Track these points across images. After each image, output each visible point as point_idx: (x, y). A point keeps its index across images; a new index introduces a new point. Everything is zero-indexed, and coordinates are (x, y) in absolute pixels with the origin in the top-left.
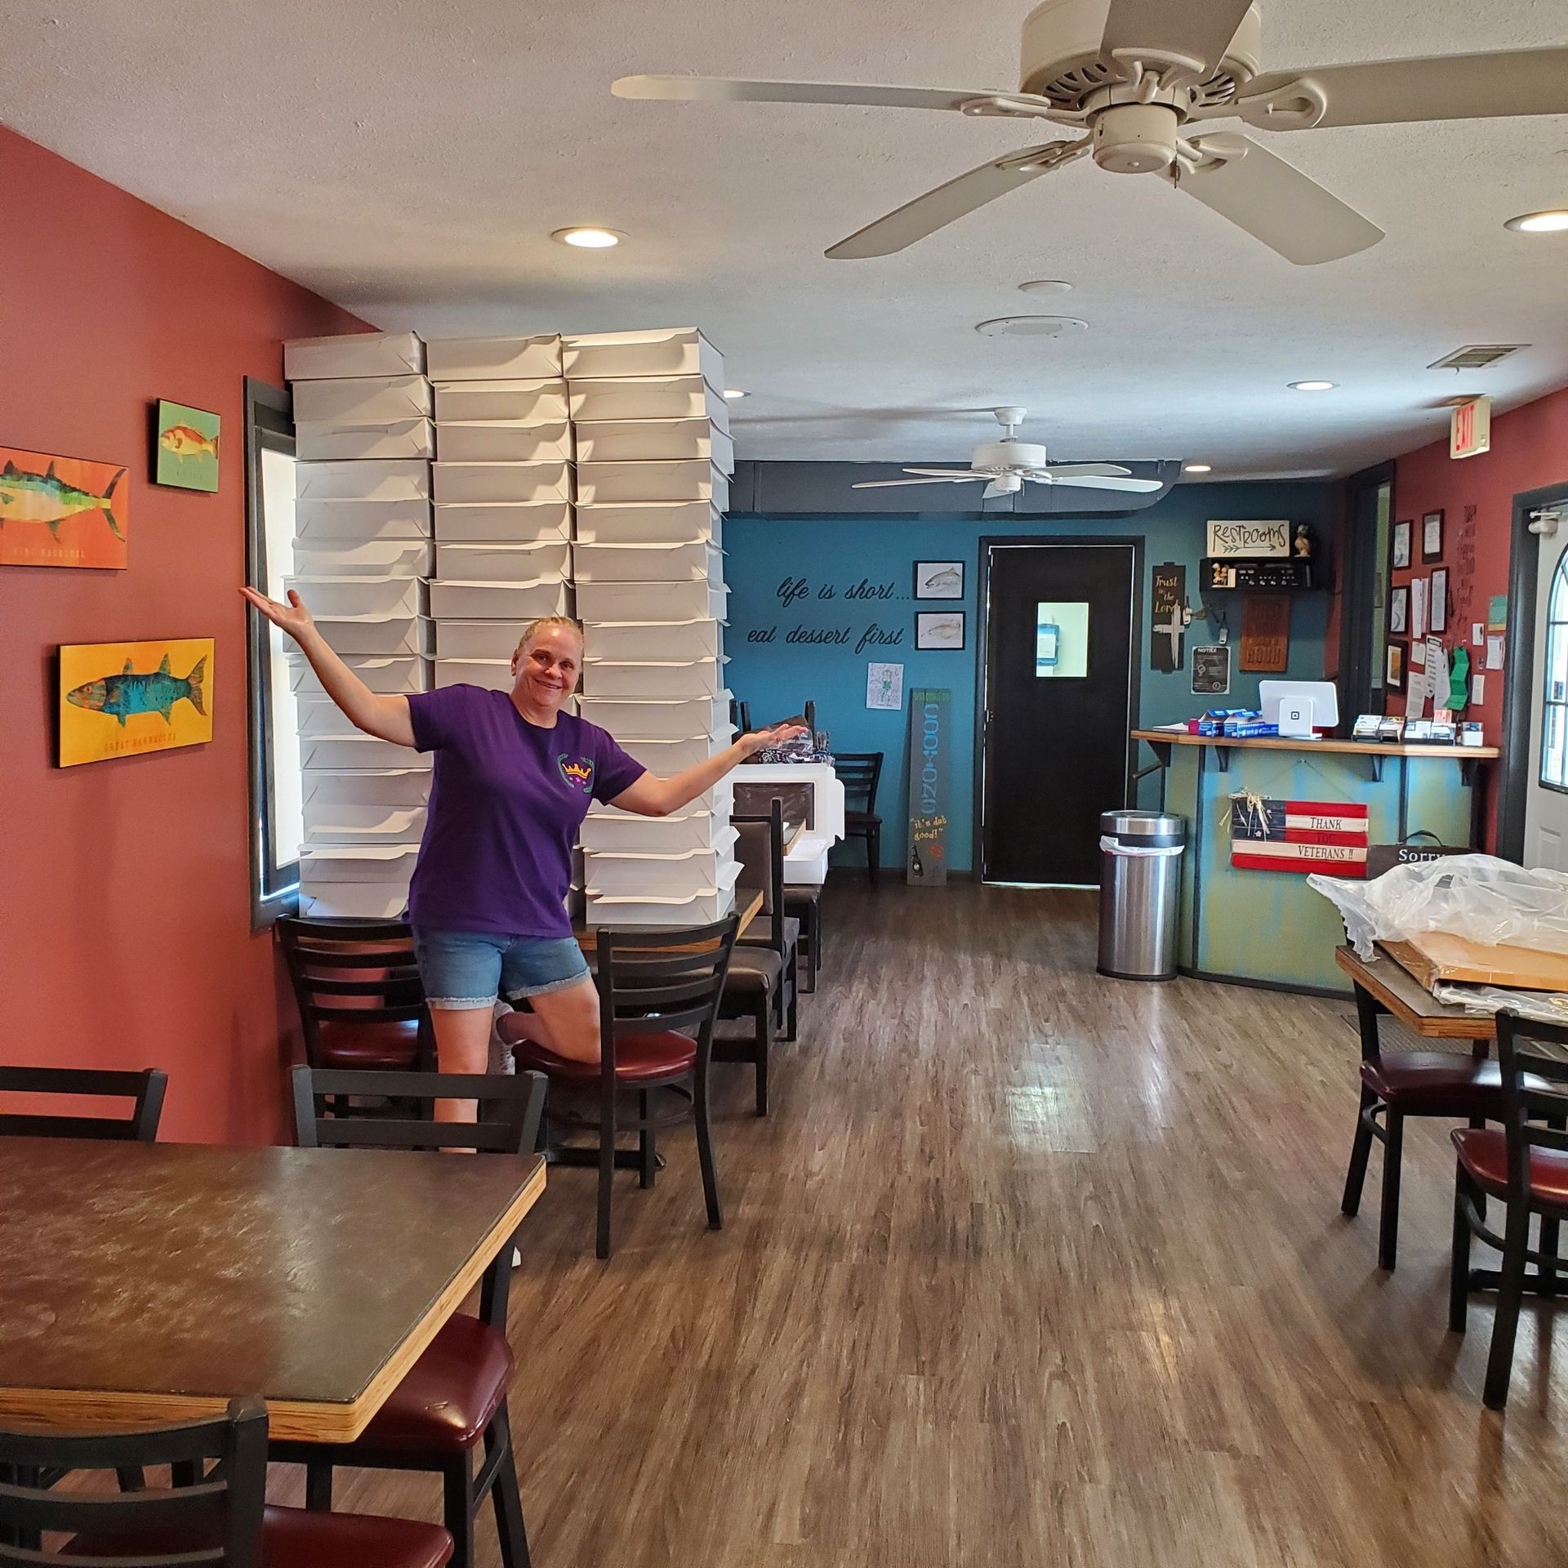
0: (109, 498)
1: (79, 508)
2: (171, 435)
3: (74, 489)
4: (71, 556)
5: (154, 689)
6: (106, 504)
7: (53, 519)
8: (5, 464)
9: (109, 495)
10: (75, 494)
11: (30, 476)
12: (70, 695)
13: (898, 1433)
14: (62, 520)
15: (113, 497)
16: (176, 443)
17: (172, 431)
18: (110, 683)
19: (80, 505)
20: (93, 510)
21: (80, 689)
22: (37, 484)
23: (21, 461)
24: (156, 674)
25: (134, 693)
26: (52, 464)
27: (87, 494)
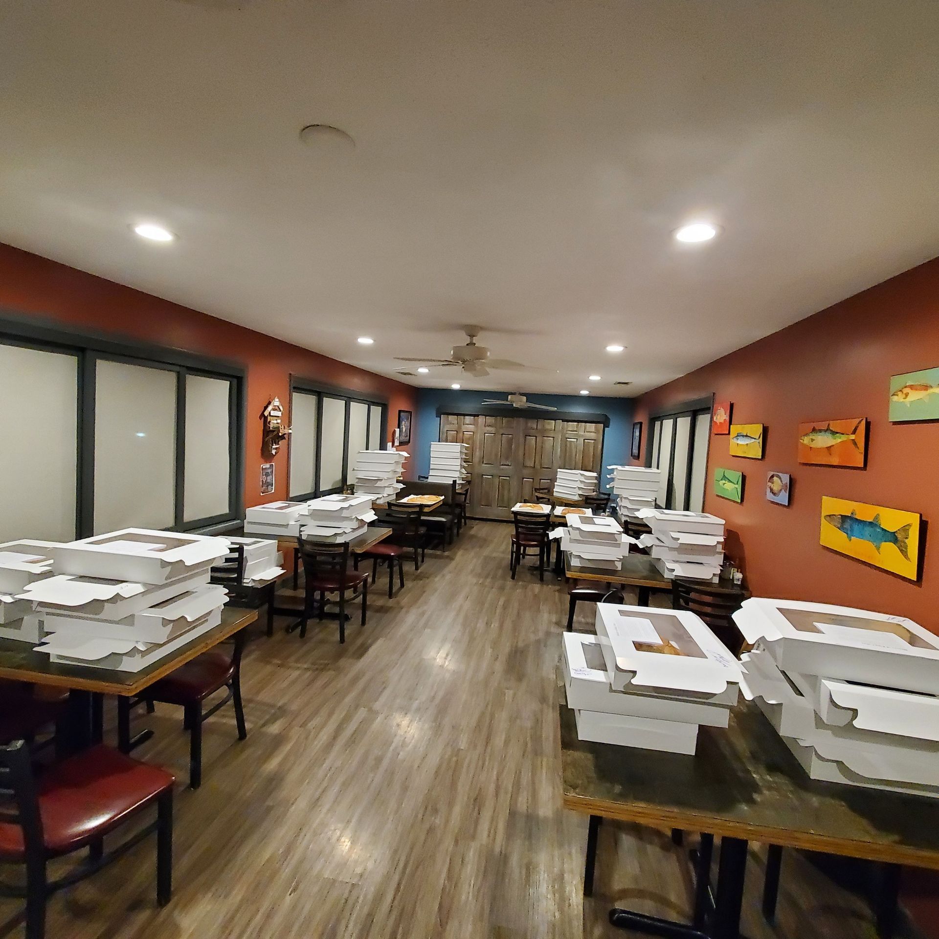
0: (854, 434)
1: (839, 440)
2: (900, 393)
3: (837, 433)
4: (835, 461)
5: (868, 530)
6: (853, 437)
7: (829, 446)
8: (812, 428)
9: (854, 432)
10: (838, 434)
11: (820, 431)
12: (825, 516)
13: (473, 722)
14: (833, 446)
15: (856, 433)
16: (904, 396)
17: (901, 391)
18: (844, 518)
19: (839, 439)
20: (846, 440)
21: (830, 516)
22: (823, 433)
23: (818, 425)
24: (870, 523)
25: (856, 527)
26: (829, 425)
27: (843, 434)
